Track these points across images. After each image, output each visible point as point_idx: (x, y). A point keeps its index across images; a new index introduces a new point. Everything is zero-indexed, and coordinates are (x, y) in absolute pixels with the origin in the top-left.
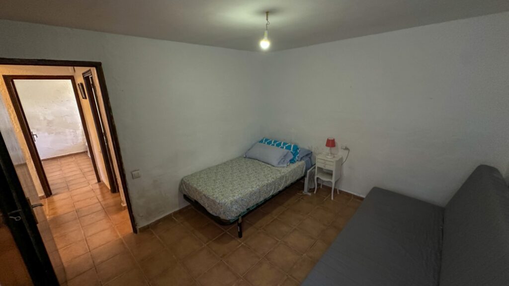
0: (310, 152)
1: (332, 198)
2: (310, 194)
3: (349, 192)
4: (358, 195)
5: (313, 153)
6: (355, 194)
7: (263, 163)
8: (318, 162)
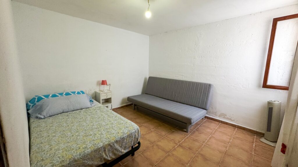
8: (102, 96)
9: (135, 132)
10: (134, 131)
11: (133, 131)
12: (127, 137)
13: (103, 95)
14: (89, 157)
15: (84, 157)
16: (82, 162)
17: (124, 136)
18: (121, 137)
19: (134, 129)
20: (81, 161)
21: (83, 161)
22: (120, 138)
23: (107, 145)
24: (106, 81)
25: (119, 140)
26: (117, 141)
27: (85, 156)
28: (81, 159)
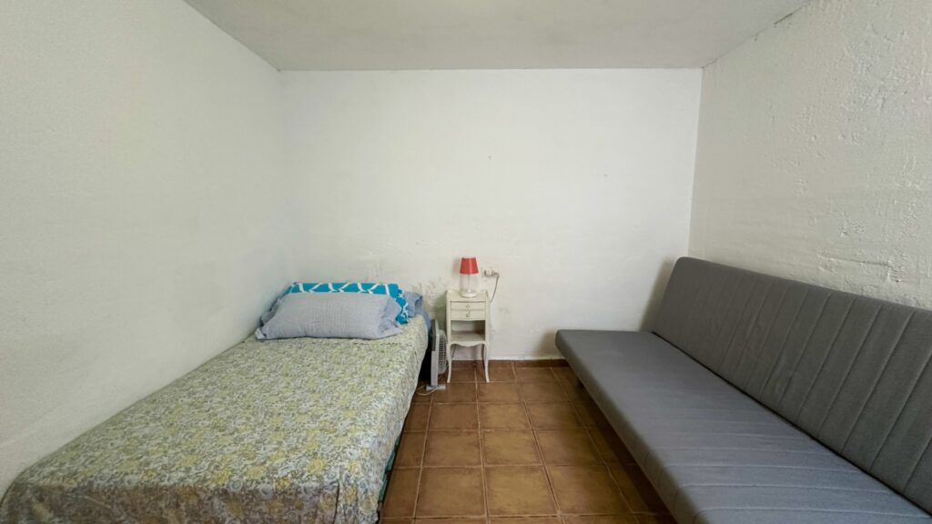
0: (418, 298)
1: (488, 380)
2: (443, 387)
3: (505, 358)
4: (522, 359)
5: (424, 299)
6: (516, 358)
7: (336, 341)
8: (452, 310)
9: (319, 491)
10: (315, 485)
11: (307, 484)
12: (274, 498)
13: (454, 305)
14: (125, 499)
15: (113, 493)
16: (103, 503)
17: (260, 487)
18: (249, 484)
19: (320, 478)
20: (102, 500)
21: (106, 503)
22: (243, 489)
23: (188, 489)
24: (474, 260)
25: (234, 493)
26: (225, 492)
27: (116, 492)
28: (105, 494)
